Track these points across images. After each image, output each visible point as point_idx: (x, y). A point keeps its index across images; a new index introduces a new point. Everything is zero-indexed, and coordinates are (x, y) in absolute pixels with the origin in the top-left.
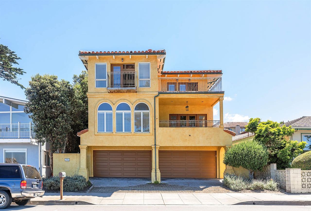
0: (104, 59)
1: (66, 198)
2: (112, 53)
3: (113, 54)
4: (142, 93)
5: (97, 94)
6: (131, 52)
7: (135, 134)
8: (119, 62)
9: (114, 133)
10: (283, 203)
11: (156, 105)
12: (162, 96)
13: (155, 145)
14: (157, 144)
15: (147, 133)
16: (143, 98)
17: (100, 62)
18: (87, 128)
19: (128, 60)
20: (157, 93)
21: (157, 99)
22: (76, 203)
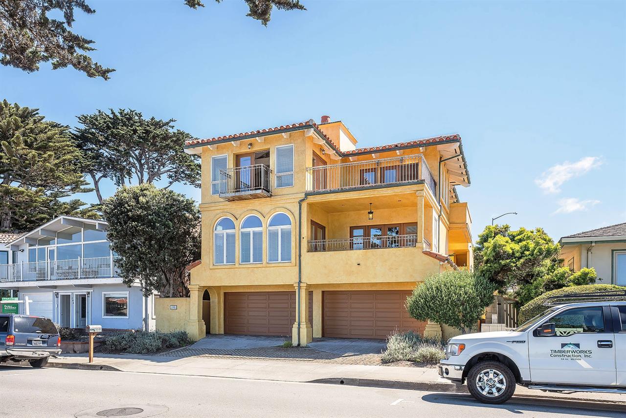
0: (223, 148)
1: (97, 361)
2: (231, 137)
3: (232, 139)
4: (280, 198)
5: (213, 204)
6: (259, 132)
7: (268, 265)
8: (245, 150)
9: (237, 265)
10: (393, 385)
11: (302, 215)
12: (312, 199)
13: (300, 282)
14: (303, 280)
15: (286, 264)
16: (281, 205)
17: (218, 154)
18: (200, 258)
19: (260, 145)
20: (303, 196)
21: (305, 205)
22: (101, 368)
